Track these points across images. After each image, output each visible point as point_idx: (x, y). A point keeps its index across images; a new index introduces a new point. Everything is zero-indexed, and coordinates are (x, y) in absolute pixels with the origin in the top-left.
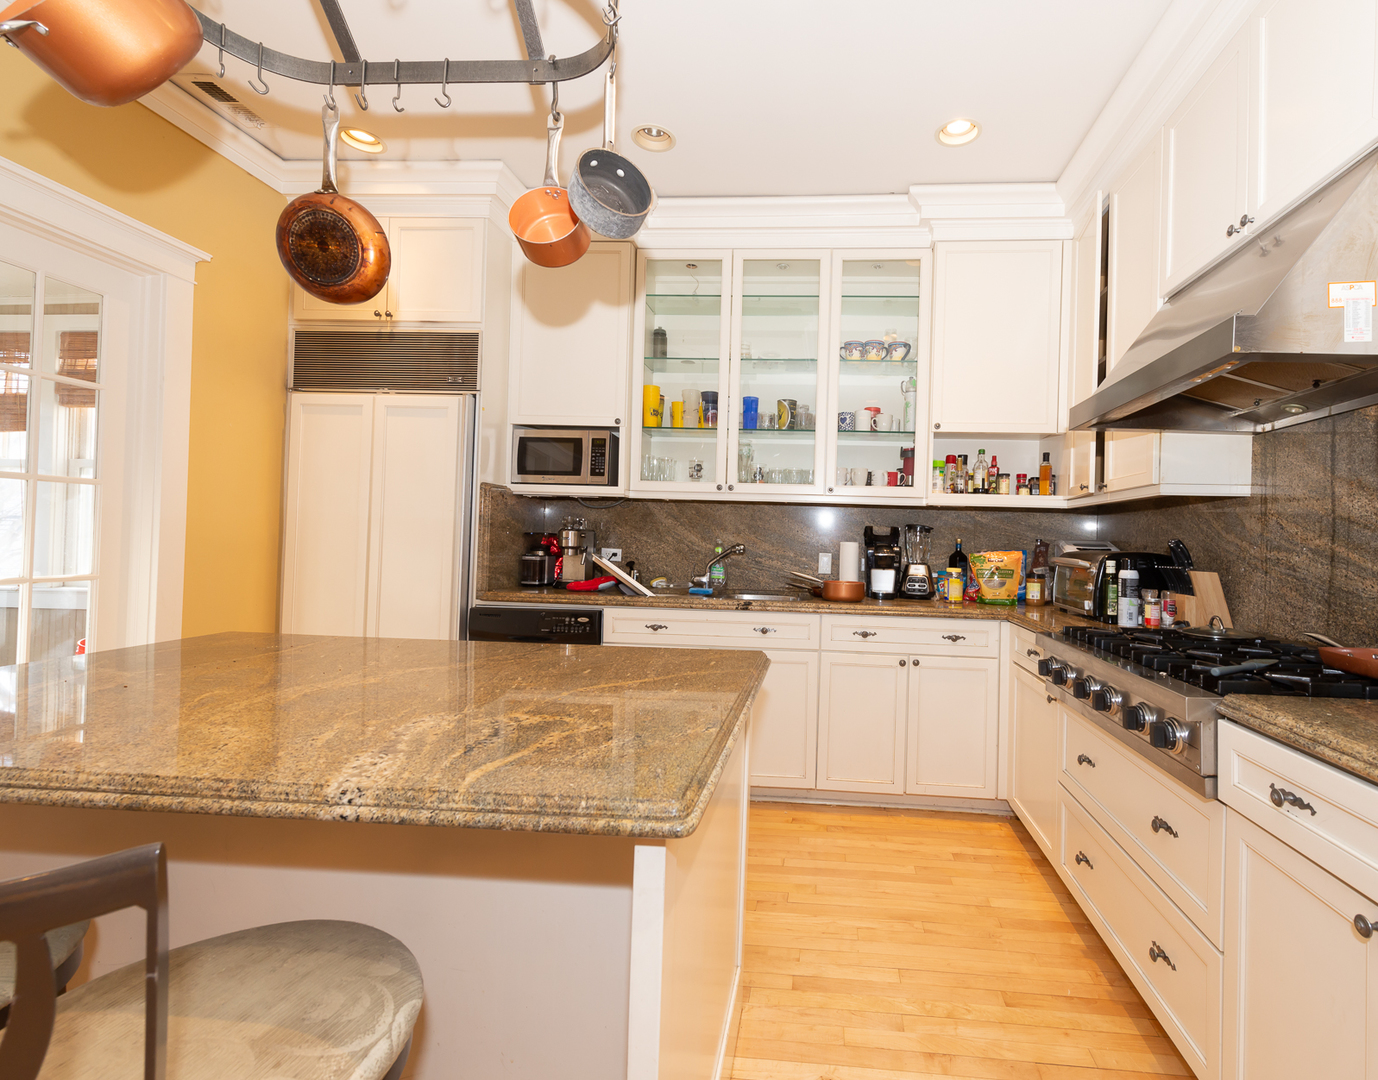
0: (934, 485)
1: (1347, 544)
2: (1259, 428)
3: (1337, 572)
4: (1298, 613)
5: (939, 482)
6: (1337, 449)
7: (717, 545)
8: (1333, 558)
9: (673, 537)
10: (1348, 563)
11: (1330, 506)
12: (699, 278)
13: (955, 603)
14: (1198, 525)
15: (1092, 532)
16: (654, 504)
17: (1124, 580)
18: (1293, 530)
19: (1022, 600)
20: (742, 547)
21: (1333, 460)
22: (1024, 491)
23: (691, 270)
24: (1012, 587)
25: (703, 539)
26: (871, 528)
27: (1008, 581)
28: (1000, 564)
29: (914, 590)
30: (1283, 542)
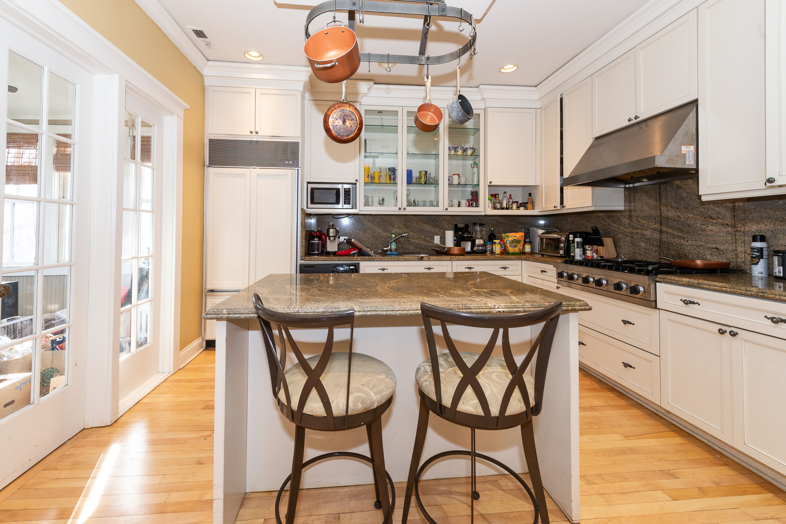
0: (489, 206)
1: (667, 227)
2: (627, 186)
3: (663, 236)
4: (647, 251)
5: (490, 205)
6: (662, 194)
7: (393, 234)
8: (661, 232)
9: (371, 231)
10: (667, 233)
11: (659, 214)
12: (383, 117)
13: (498, 254)
14: (599, 221)
15: (542, 224)
16: (362, 216)
17: (578, 242)
18: (644, 222)
19: (524, 253)
20: (407, 234)
21: (660, 198)
22: (522, 208)
23: (380, 114)
24: (520, 246)
25: (384, 231)
26: (457, 224)
27: (518, 245)
28: (515, 238)
29: (480, 250)
30: (639, 226)
